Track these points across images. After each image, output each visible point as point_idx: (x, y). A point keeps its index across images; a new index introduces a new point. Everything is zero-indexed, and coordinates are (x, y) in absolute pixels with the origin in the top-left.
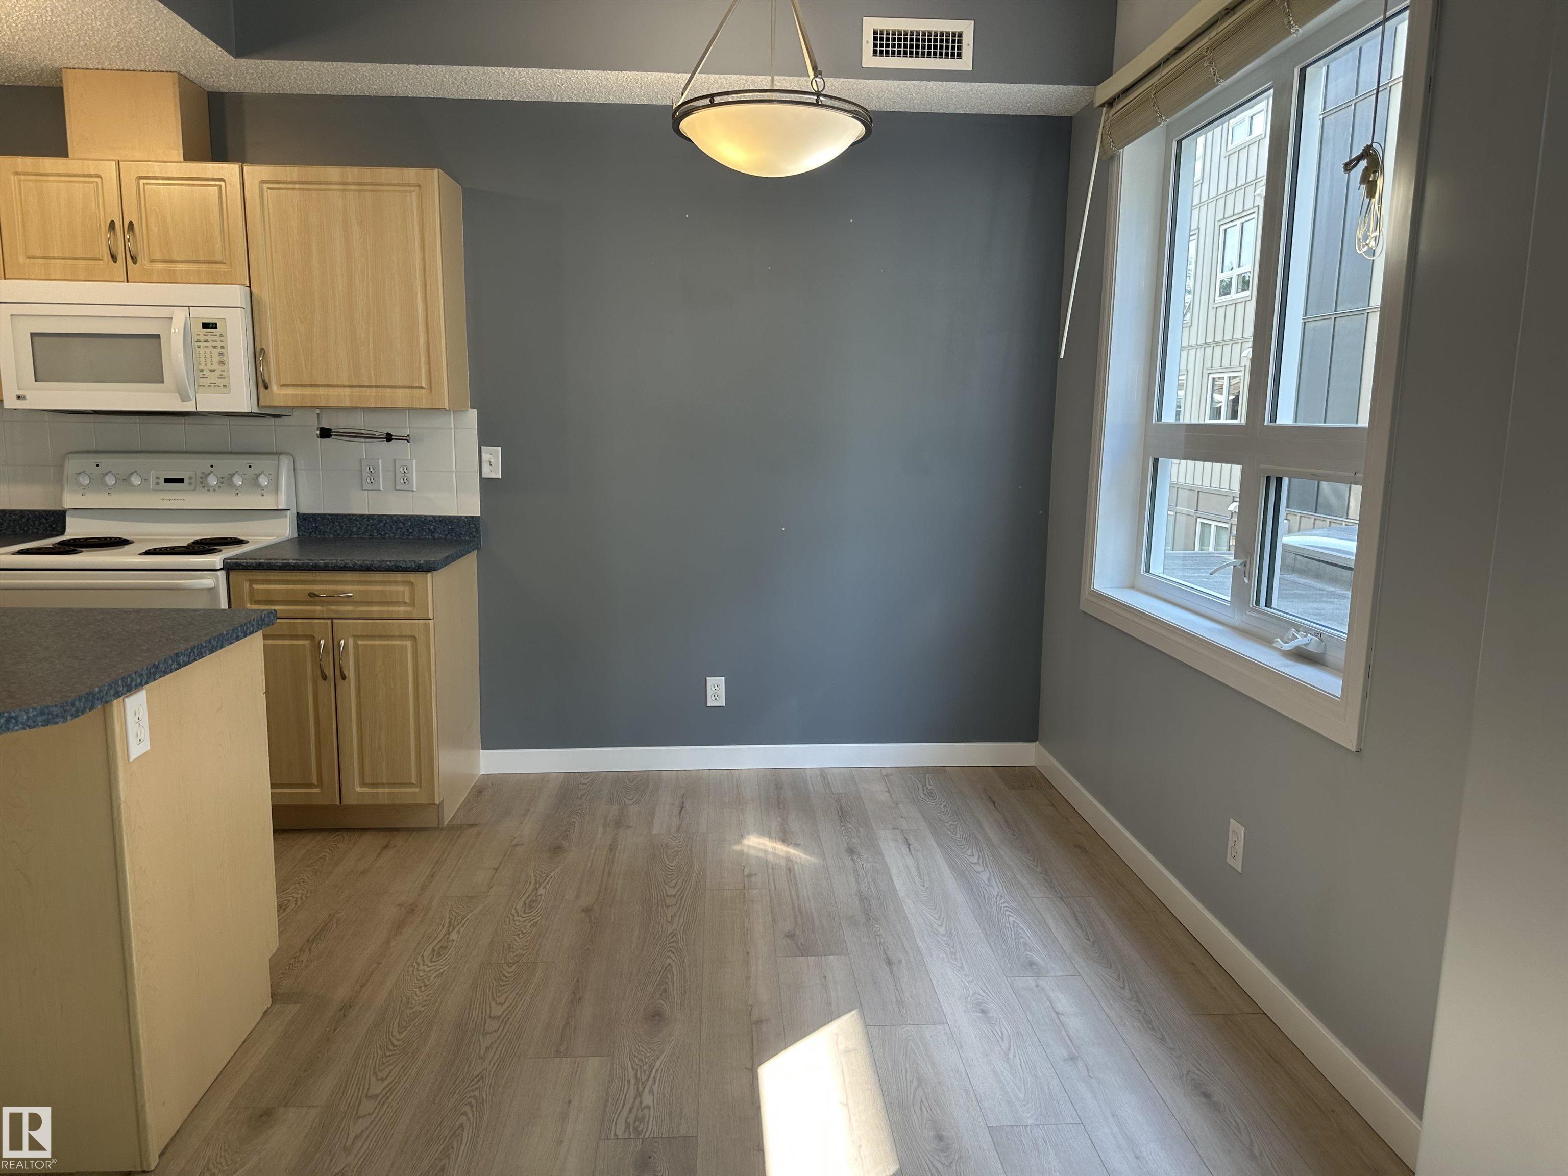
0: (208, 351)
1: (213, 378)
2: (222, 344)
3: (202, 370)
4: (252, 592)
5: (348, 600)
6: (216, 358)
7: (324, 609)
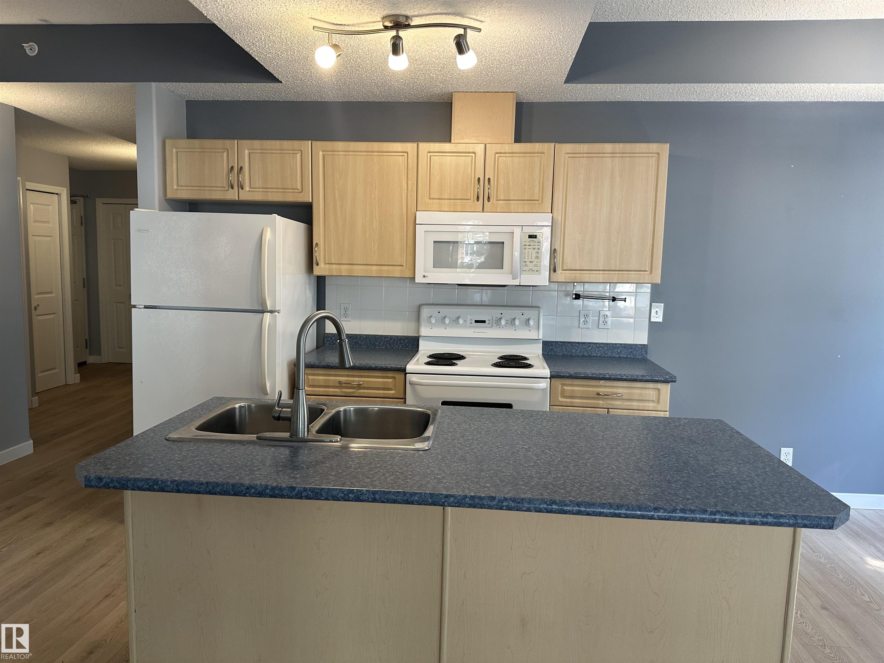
0: (530, 251)
1: (531, 266)
2: (538, 247)
3: (525, 262)
4: (563, 391)
5: (621, 398)
6: (534, 255)
7: (604, 402)
